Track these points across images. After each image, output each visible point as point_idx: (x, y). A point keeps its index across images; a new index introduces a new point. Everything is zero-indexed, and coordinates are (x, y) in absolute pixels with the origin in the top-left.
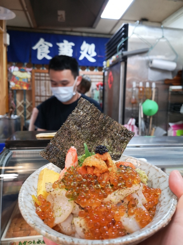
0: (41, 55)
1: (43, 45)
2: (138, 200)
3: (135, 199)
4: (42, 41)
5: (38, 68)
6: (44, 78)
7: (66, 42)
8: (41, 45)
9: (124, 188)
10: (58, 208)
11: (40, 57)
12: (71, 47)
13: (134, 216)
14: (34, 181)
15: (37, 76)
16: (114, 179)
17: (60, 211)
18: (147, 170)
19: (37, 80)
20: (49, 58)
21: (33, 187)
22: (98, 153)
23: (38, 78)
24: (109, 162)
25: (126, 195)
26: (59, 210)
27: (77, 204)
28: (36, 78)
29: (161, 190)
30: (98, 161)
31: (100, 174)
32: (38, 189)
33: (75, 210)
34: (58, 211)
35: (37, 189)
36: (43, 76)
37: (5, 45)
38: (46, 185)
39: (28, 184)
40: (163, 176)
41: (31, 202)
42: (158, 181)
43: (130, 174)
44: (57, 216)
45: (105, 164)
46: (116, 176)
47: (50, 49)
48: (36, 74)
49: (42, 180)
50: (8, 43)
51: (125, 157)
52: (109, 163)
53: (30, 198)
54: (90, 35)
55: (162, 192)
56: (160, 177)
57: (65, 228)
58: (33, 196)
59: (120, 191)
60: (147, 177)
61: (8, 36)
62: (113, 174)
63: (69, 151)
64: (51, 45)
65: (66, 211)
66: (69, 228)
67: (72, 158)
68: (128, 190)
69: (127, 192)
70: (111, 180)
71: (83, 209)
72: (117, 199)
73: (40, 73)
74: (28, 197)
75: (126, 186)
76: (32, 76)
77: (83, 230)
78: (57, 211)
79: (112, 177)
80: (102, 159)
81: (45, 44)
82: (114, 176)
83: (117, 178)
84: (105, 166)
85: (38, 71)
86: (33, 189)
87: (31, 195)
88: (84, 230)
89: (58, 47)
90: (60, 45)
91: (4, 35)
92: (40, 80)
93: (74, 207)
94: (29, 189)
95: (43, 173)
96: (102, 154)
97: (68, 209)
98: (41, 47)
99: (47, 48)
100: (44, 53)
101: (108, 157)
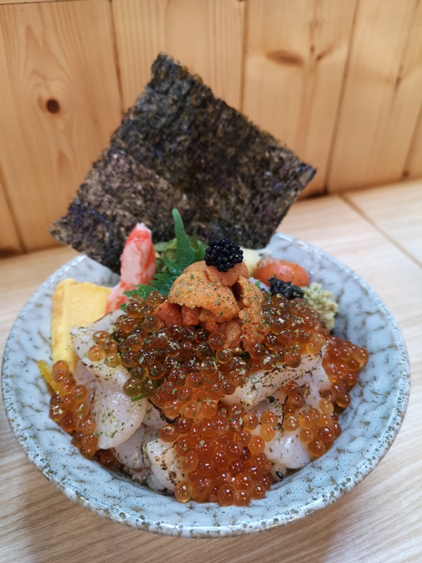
2: (311, 387)
3: (304, 386)
9: (279, 369)
10: (107, 414)
13: (297, 432)
14: (40, 317)
16: (253, 341)
17: (111, 422)
18: (338, 286)
21: (40, 333)
22: (213, 265)
24: (243, 293)
25: (283, 383)
26: (109, 418)
27: (156, 408)
29: (369, 349)
30: (213, 292)
31: (217, 323)
32: (53, 339)
33: (149, 419)
34: (107, 422)
35: (51, 338)
38: (72, 338)
39: (24, 330)
40: (378, 311)
41: (37, 386)
42: (364, 323)
43: (297, 331)
44: (104, 434)
45: (232, 297)
46: (258, 332)
49: (60, 313)
51: (282, 239)
52: (241, 296)
53: (34, 370)
55: (372, 358)
56: (369, 313)
57: (126, 457)
58: (40, 364)
59: (267, 376)
60: (336, 305)
62: (253, 329)
63: (131, 239)
65: (127, 426)
66: (136, 459)
67: (138, 258)
68: (288, 372)
69: (287, 377)
70: (245, 343)
71: (170, 422)
72: (259, 395)
74: (27, 371)
75: (285, 363)
77: (170, 476)
78: (103, 421)
79: (249, 335)
80: (224, 285)
82: (255, 334)
83: (262, 337)
84: (230, 307)
86: (39, 342)
87: (35, 361)
88: (173, 475)
93: (148, 412)
94: (28, 345)
95: (63, 293)
96: (226, 272)
97: (131, 422)
101: (241, 277)
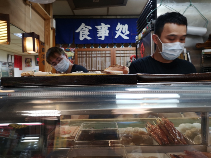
0: (83, 36)
1: (85, 29)
4: (83, 25)
5: (81, 47)
6: (85, 56)
7: (103, 24)
8: (82, 29)
11: (81, 38)
12: (107, 28)
15: (79, 54)
19: (79, 57)
20: (89, 38)
23: (81, 56)
28: (78, 56)
36: (84, 54)
37: (52, 29)
47: (90, 31)
48: (78, 53)
50: (54, 26)
54: (124, 17)
61: (54, 21)
64: (90, 28)
73: (82, 51)
76: (75, 54)
81: (86, 28)
85: (80, 50)
89: (97, 29)
90: (99, 27)
91: (51, 20)
92: (82, 57)
98: (82, 30)
99: (87, 30)
100: (85, 35)
